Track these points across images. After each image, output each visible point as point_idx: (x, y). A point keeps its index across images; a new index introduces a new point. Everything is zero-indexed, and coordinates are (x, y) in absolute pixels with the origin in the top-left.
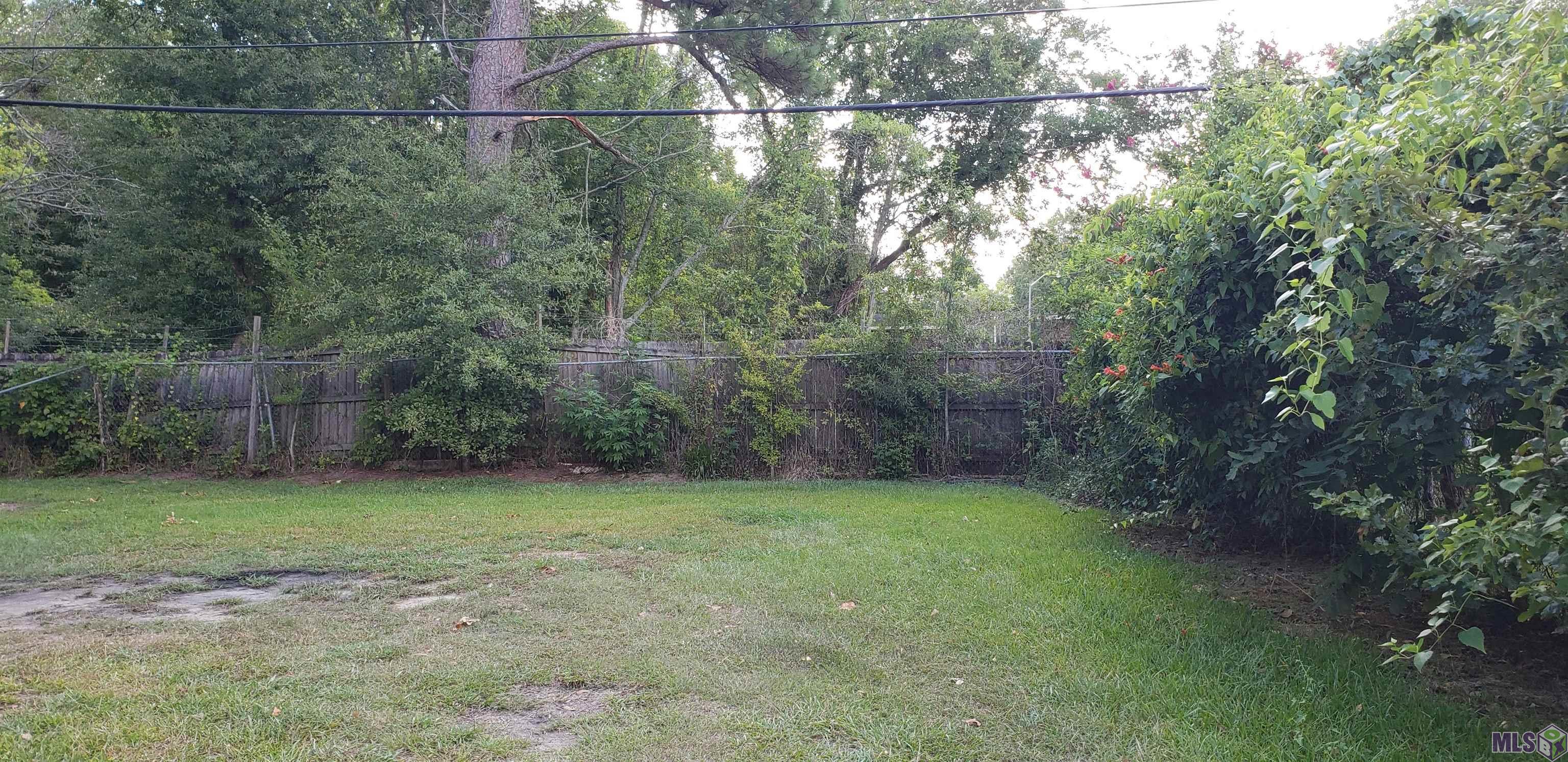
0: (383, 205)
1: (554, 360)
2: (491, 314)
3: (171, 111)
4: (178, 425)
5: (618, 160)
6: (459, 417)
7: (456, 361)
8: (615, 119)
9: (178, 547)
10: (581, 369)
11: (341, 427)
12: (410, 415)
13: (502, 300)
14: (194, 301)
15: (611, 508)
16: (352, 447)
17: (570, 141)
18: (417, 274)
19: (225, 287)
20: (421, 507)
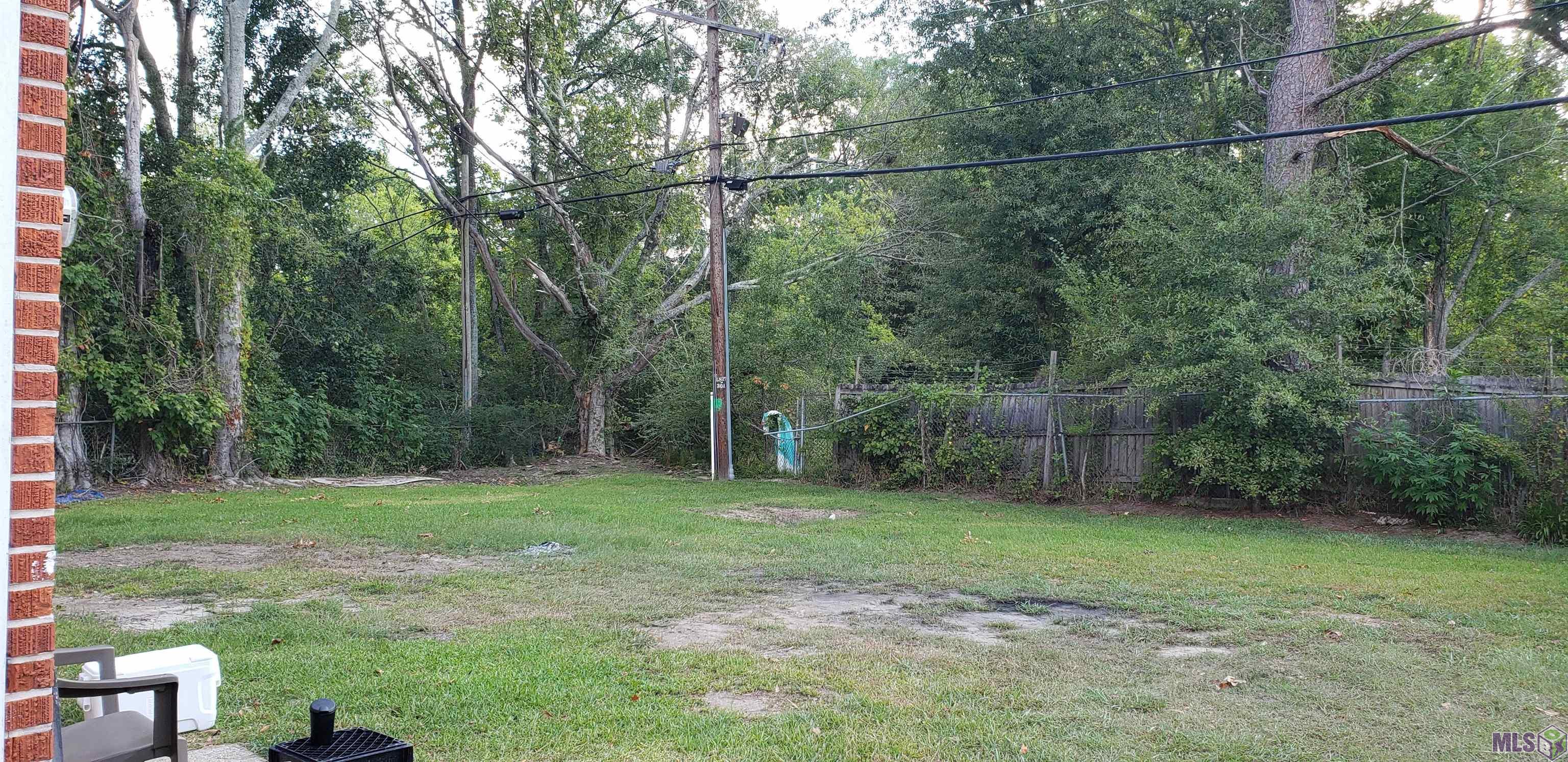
0: (1173, 237)
1: (1355, 397)
2: (1284, 347)
3: (987, 165)
4: (983, 450)
5: (1443, 171)
6: (1248, 455)
7: (1246, 396)
8: (1442, 124)
9: (970, 565)
10: (1387, 406)
11: (1130, 460)
12: (1197, 451)
13: (1296, 331)
14: (1001, 337)
15: (1419, 569)
16: (1140, 480)
17: (1385, 155)
18: (1206, 307)
19: (1028, 324)
20: (1203, 547)
